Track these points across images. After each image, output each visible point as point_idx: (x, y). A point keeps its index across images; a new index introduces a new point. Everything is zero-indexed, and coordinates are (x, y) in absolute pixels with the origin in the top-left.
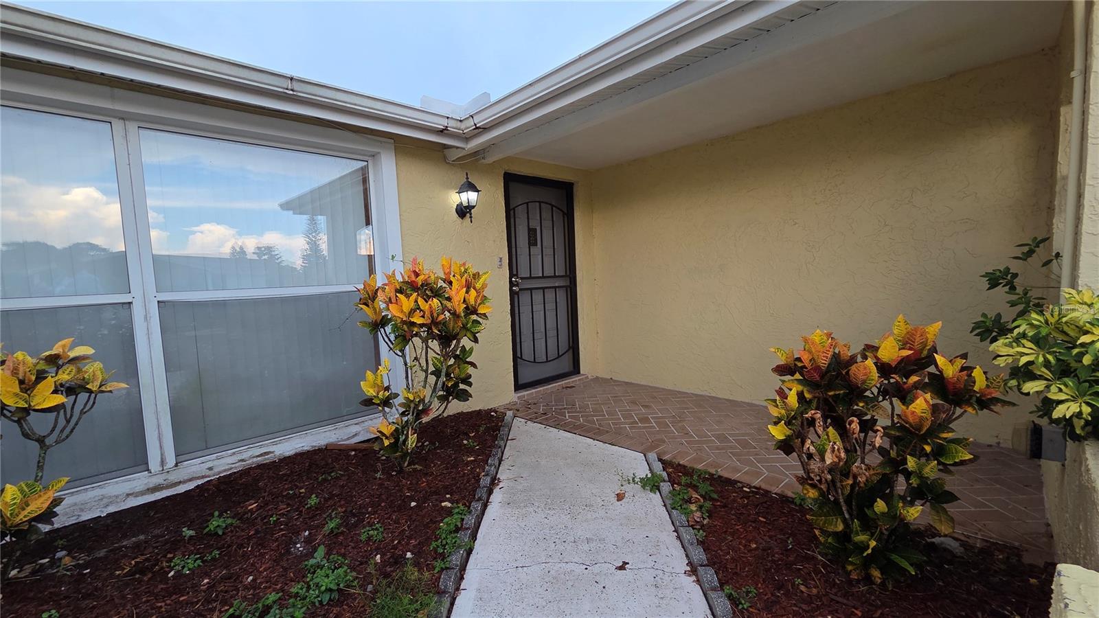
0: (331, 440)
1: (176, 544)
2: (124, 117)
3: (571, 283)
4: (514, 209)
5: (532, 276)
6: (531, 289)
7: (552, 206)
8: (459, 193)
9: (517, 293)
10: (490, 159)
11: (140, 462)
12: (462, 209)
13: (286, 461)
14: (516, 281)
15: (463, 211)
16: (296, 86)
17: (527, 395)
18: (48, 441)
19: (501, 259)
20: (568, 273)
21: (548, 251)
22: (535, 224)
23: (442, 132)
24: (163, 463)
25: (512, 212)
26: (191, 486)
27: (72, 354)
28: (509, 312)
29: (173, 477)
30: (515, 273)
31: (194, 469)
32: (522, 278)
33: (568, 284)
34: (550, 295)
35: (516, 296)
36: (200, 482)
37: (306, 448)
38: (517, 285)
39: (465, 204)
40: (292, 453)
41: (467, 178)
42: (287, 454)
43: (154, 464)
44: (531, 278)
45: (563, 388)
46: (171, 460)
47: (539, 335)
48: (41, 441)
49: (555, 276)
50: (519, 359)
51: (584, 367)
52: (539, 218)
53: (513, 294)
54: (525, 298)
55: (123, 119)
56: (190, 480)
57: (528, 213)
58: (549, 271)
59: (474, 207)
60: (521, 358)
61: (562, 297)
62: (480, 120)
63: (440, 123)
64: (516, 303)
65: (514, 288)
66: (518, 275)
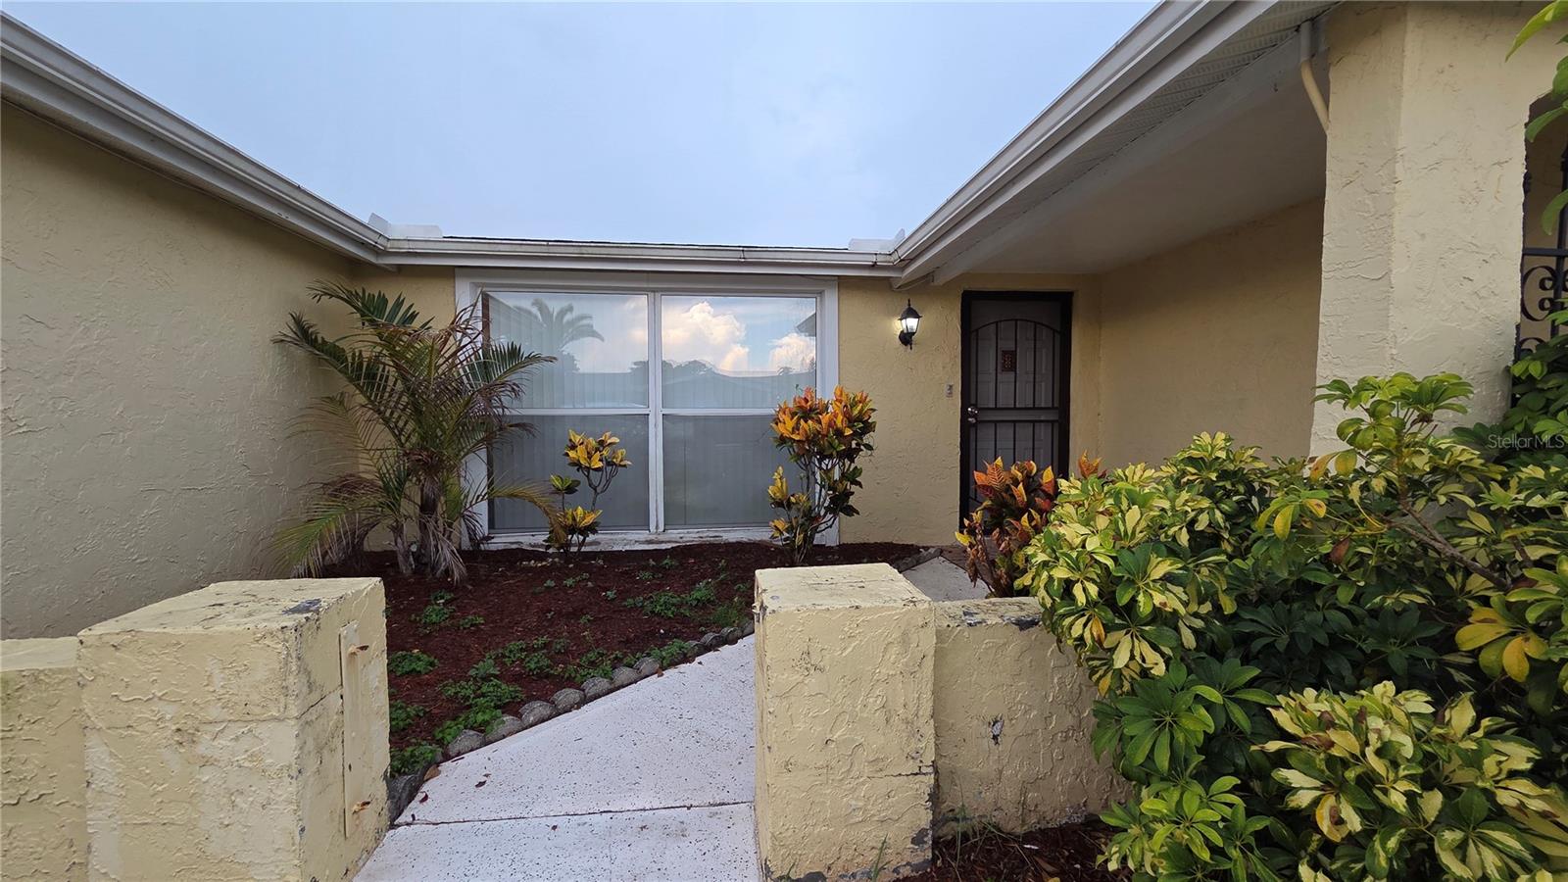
0: (764, 538)
1: (645, 568)
2: (654, 291)
3: (1060, 418)
4: (977, 330)
5: (999, 406)
6: (996, 423)
7: (1036, 323)
8: (901, 320)
9: (972, 425)
10: (940, 281)
11: (646, 525)
12: (904, 336)
13: (729, 545)
14: (972, 412)
15: (906, 338)
16: (747, 255)
18: (599, 490)
19: (951, 387)
20: (1056, 405)
21: (1029, 378)
22: (1008, 346)
23: (874, 266)
24: (657, 527)
25: (973, 335)
26: (669, 546)
27: (609, 441)
28: (959, 445)
29: (661, 538)
30: (973, 402)
31: (673, 536)
32: (979, 409)
33: (1056, 418)
34: (1024, 431)
35: (972, 429)
36: (675, 545)
37: (744, 540)
38: (974, 417)
39: (907, 331)
40: (734, 540)
41: (909, 305)
42: (731, 540)
43: (652, 528)
44: (996, 409)
46: (661, 529)
48: (595, 489)
49: (1034, 408)
52: (1013, 338)
53: (968, 427)
54: (986, 432)
55: (654, 292)
56: (669, 542)
57: (997, 334)
58: (1024, 402)
59: (914, 333)
61: (1044, 433)
62: (903, 253)
63: (869, 260)
64: (972, 437)
65: (970, 419)
66: (975, 406)
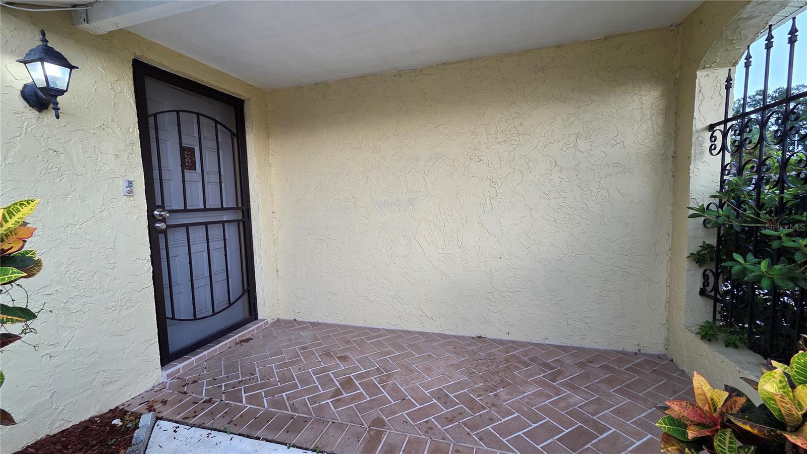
3: (243, 217)
4: (155, 115)
5: (188, 208)
6: (187, 226)
7: (216, 122)
8: (25, 62)
9: (164, 232)
12: (36, 94)
14: (160, 215)
15: (41, 98)
17: (183, 367)
19: (130, 183)
20: (240, 205)
21: (212, 178)
22: (191, 141)
25: (151, 120)
28: (150, 259)
30: (159, 203)
32: (170, 212)
33: (241, 218)
34: (215, 232)
35: (162, 238)
38: (164, 220)
39: (41, 83)
41: (45, 41)
44: (186, 210)
45: (237, 344)
47: (202, 284)
49: (222, 209)
50: (168, 321)
51: (263, 311)
52: (197, 135)
53: (154, 235)
54: (177, 239)
57: (179, 125)
58: (213, 202)
59: (62, 92)
60: (173, 318)
61: (232, 233)
64: (162, 245)
65: (157, 225)
66: (162, 207)
